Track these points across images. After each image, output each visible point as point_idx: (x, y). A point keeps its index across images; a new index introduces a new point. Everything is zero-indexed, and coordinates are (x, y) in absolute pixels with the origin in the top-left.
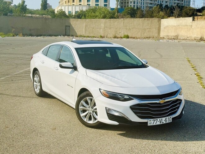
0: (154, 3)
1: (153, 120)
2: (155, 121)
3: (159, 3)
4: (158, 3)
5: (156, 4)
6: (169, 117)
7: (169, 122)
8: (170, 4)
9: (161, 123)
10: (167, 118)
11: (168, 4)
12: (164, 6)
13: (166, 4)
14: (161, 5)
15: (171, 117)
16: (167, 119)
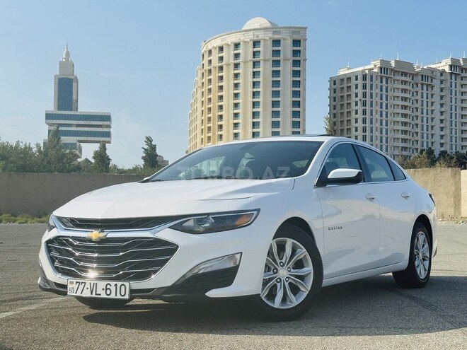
0: (413, 147)
1: (77, 282)
2: (81, 287)
3: (425, 147)
4: (423, 146)
5: (417, 149)
6: (119, 284)
7: (119, 297)
8: (452, 149)
9: (94, 295)
10: (113, 283)
11: (447, 148)
12: (437, 153)
13: (442, 149)
14: (430, 152)
15: (127, 284)
16: (113, 288)
